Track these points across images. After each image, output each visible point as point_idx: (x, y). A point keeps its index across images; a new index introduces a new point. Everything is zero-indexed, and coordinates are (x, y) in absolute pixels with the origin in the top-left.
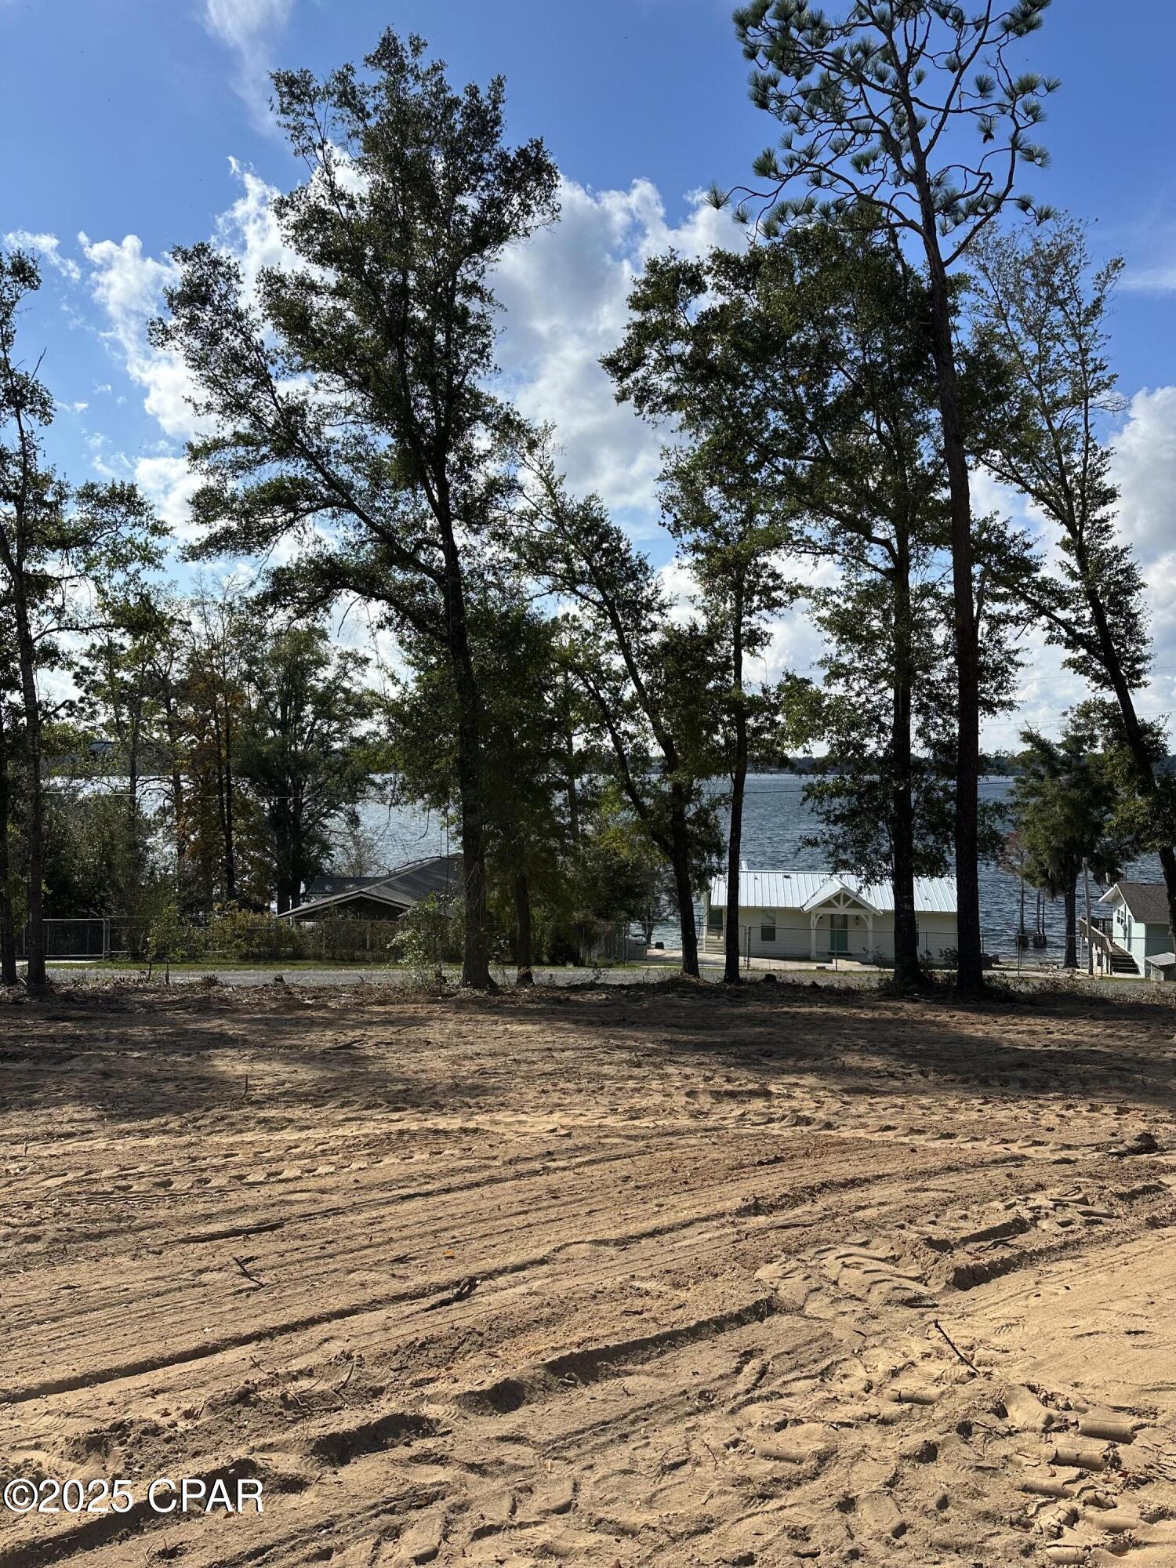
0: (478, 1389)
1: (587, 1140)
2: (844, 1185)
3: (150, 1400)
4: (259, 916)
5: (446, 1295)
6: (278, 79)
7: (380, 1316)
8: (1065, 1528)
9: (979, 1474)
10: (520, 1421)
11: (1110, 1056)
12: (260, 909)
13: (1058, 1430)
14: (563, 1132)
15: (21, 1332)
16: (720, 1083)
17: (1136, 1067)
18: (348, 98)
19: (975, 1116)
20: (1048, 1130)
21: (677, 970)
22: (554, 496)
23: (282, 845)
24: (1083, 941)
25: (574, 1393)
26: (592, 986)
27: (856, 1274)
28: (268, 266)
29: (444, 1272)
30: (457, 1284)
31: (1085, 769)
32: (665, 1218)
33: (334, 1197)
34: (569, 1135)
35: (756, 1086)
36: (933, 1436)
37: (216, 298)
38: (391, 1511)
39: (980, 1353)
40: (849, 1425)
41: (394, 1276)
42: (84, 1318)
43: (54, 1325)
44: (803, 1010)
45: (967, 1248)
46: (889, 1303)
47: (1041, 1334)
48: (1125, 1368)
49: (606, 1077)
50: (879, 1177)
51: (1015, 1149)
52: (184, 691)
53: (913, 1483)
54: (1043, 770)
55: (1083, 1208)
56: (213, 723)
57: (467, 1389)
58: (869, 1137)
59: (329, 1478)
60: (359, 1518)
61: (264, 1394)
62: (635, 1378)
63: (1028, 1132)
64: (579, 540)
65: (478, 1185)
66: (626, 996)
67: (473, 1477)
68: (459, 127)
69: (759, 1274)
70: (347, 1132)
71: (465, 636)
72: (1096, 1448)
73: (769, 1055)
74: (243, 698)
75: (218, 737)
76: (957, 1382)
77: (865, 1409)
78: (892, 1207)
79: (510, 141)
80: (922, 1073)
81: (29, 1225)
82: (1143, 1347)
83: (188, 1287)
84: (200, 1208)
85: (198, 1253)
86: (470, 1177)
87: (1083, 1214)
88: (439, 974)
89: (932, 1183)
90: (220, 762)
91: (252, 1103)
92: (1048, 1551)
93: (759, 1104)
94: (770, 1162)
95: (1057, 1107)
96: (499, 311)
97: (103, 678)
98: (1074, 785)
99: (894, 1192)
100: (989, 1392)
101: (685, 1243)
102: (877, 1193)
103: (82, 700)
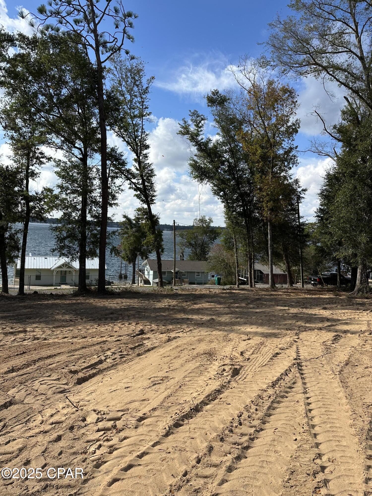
2: (46, 358)
8: (97, 450)
9: (74, 441)
11: (137, 308)
13: (100, 421)
16: (8, 329)
17: (143, 311)
19: (94, 330)
20: (116, 332)
24: (136, 276)
27: (45, 386)
31: (140, 227)
35: (22, 329)
36: (61, 433)
39: (81, 403)
40: (33, 436)
44: (45, 302)
45: (83, 372)
46: (54, 393)
47: (101, 393)
48: (122, 399)
50: (59, 353)
51: (104, 339)
53: (51, 449)
54: (129, 227)
55: (120, 354)
58: (58, 341)
63: (109, 333)
69: (9, 393)
72: (110, 424)
73: (30, 318)
76: (72, 414)
77: (39, 430)
78: (61, 362)
80: (81, 319)
82: (128, 391)
87: (120, 355)
89: (76, 353)
92: (91, 459)
93: (22, 335)
94: (21, 354)
95: (119, 325)
98: (137, 231)
99: (63, 358)
100: (81, 415)
102: (57, 359)
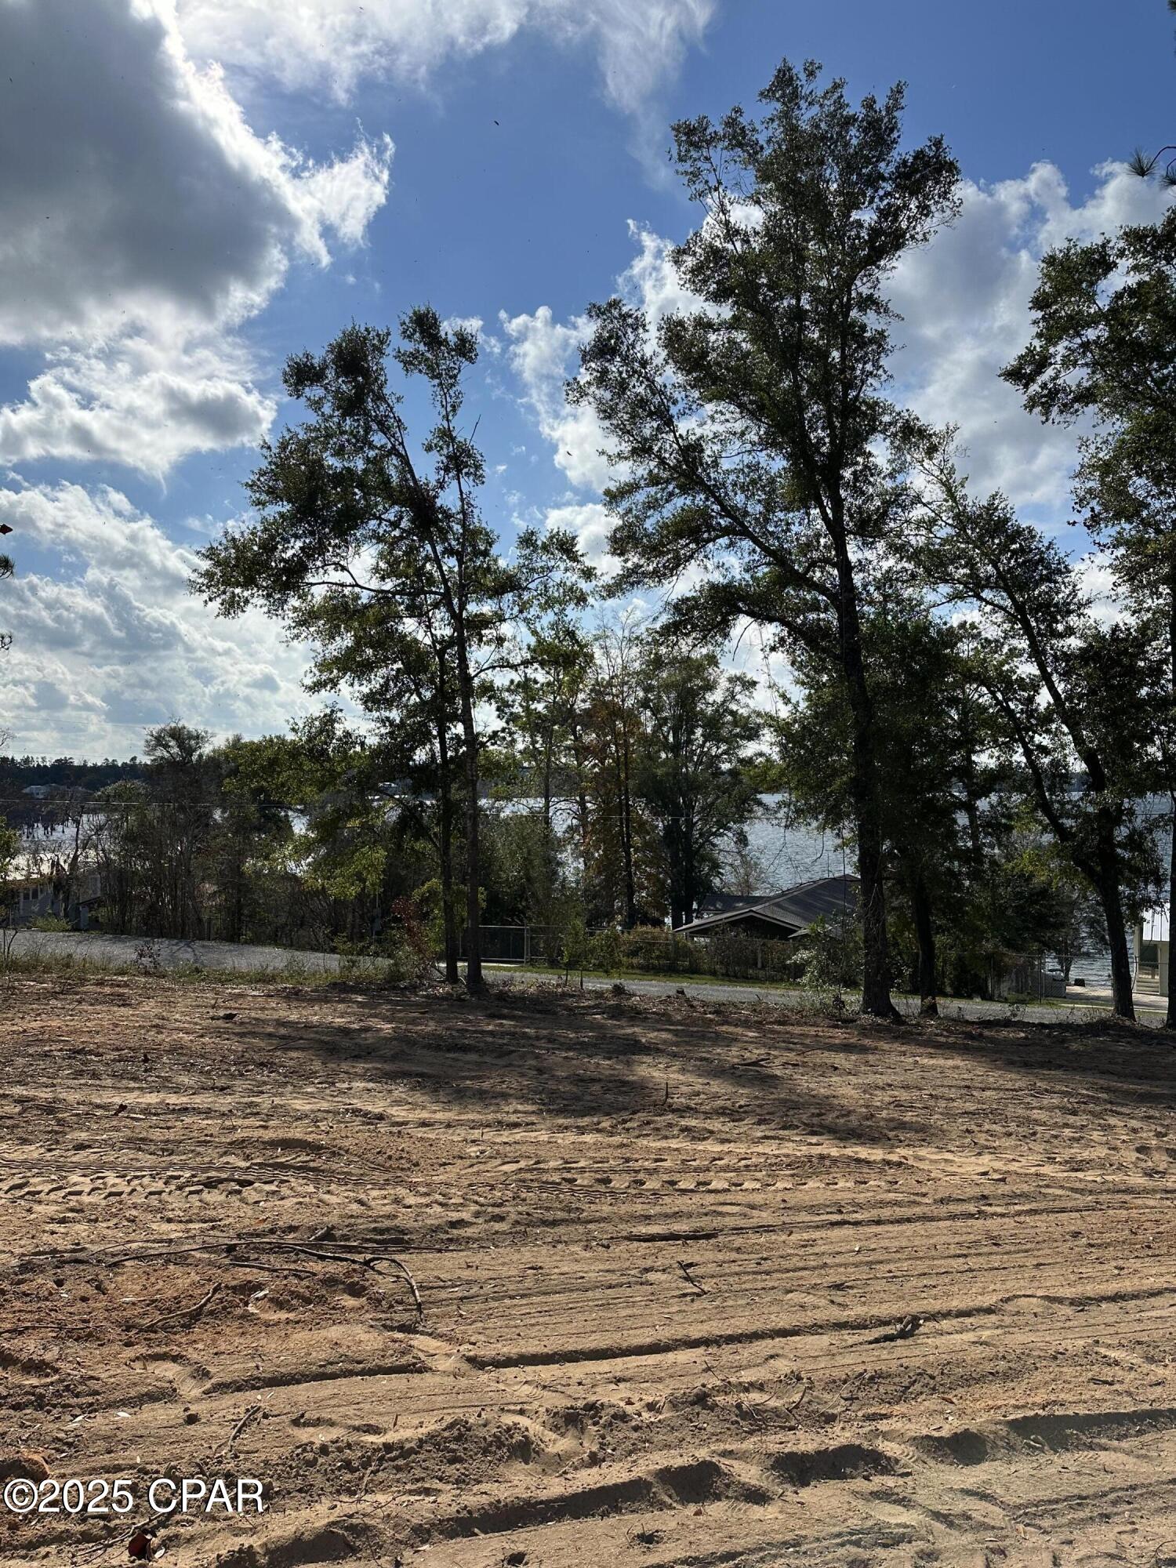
0: (936, 1434)
1: (1025, 1188)
3: (614, 1386)
4: (658, 930)
5: (889, 1330)
6: (677, 129)
7: (824, 1340)
10: (985, 1477)
12: (658, 923)
14: (996, 1176)
15: (496, 1304)
18: (738, 137)
21: (1108, 1011)
22: (954, 499)
23: (675, 862)
25: (1042, 1459)
26: (1007, 1023)
28: (667, 313)
29: (884, 1306)
30: (900, 1320)
32: (1127, 1283)
33: (764, 1214)
34: (1003, 1180)
37: (624, 348)
38: (857, 1544)
41: (832, 1302)
42: (549, 1299)
43: (524, 1301)
49: (1037, 1122)
52: (588, 719)
56: (613, 748)
57: (925, 1432)
59: (790, 1496)
60: (825, 1543)
61: (720, 1399)
62: (1113, 1455)
64: (983, 543)
65: (909, 1220)
66: (1049, 1036)
67: (939, 1527)
68: (854, 142)
70: (767, 1150)
71: (860, 653)
74: (639, 724)
75: (617, 760)
79: (906, 146)
81: (494, 1205)
83: (636, 1283)
84: (639, 1208)
85: (642, 1252)
86: (899, 1212)
88: (837, 999)
90: (619, 783)
91: (673, 1111)
96: (894, 322)
97: (520, 710)
101: (1154, 1314)
103: (503, 730)
